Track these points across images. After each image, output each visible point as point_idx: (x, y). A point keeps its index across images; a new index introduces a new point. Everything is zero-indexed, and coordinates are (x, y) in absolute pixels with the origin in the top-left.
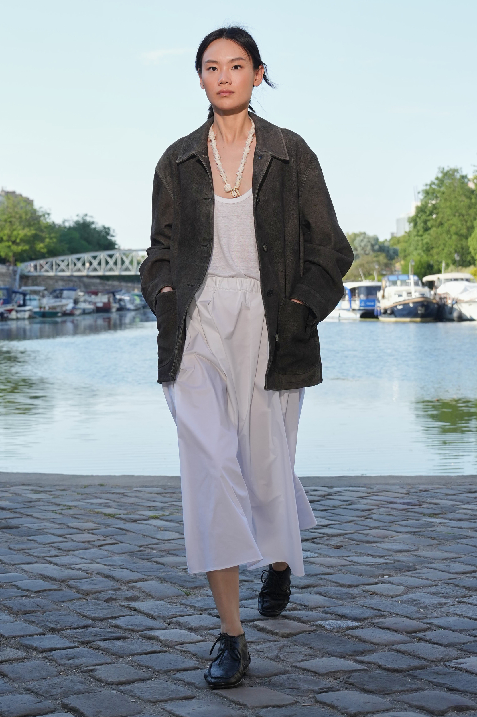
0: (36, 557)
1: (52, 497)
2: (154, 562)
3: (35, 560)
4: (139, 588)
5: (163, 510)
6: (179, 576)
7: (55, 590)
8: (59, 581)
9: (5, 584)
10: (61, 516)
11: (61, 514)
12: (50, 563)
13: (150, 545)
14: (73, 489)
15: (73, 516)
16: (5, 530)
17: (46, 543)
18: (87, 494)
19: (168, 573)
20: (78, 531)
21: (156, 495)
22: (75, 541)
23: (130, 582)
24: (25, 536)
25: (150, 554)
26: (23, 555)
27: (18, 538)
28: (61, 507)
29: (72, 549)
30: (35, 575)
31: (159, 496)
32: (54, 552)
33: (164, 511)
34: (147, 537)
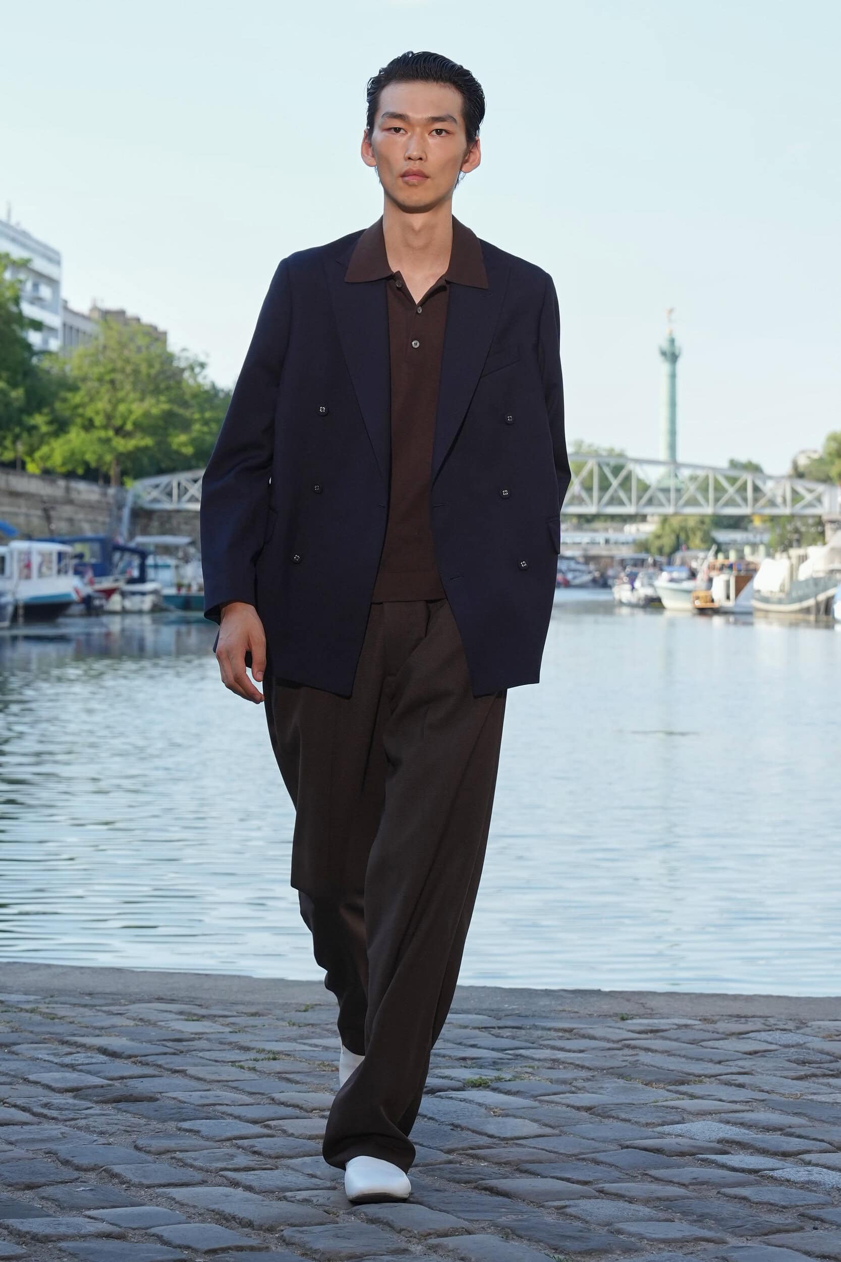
0: (201, 1169)
1: (228, 1030)
2: (486, 1189)
3: (199, 1176)
4: (453, 1251)
5: (497, 1067)
6: (547, 1224)
7: (252, 1249)
8: (260, 1228)
9: (132, 1231)
10: (253, 1076)
11: (254, 1069)
12: (235, 1184)
13: (472, 1149)
14: (278, 1012)
15: (281, 1076)
16: (122, 1105)
17: (223, 1138)
18: (313, 1025)
19: (520, 1217)
20: (297, 1112)
21: (477, 1031)
22: (292, 1135)
23: (430, 1234)
24: (171, 1119)
25: (473, 1171)
26: (171, 1165)
27: (154, 1124)
28: (252, 1055)
29: (286, 1152)
30: (202, 1211)
31: (485, 1034)
32: (243, 1160)
33: (498, 1070)
34: (462, 1129)
